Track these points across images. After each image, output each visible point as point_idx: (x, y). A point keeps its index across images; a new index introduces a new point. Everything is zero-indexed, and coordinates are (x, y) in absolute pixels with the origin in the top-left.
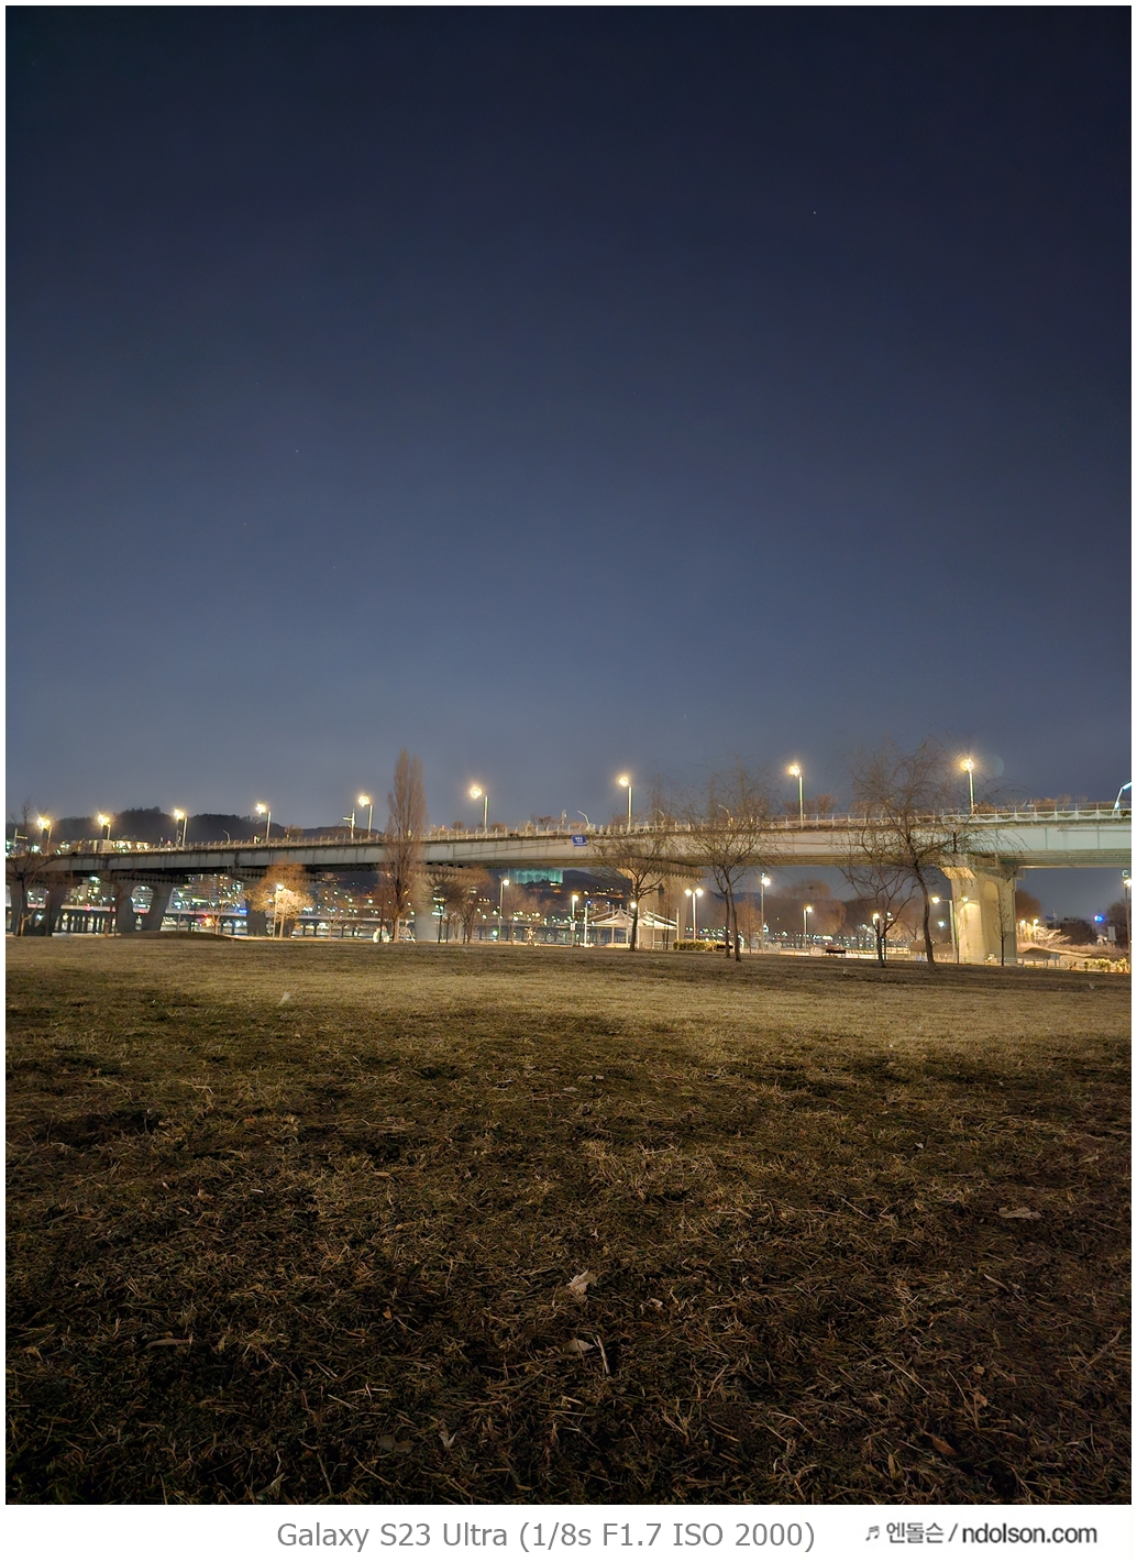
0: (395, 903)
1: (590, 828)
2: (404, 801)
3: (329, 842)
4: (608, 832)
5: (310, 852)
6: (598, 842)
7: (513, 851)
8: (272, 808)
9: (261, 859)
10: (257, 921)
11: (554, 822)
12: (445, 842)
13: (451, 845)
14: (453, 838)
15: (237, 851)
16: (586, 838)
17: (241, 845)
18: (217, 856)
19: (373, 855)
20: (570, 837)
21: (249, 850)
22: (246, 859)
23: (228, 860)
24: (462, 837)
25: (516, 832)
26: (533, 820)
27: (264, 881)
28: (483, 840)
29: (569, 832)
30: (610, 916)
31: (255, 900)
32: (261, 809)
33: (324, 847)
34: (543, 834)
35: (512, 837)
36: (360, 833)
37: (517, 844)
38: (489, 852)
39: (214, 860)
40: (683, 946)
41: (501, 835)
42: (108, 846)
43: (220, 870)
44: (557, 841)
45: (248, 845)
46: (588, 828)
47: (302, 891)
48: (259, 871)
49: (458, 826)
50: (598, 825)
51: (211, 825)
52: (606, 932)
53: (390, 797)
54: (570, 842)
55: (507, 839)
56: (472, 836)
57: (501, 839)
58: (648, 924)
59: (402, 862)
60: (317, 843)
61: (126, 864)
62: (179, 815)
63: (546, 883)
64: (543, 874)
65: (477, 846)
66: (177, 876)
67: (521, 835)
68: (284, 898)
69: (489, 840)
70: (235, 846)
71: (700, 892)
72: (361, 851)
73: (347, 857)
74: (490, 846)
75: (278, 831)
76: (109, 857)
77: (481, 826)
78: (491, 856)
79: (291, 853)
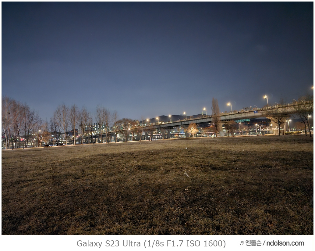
0: (216, 129)
1: (258, 109)
2: (215, 109)
3: (199, 118)
4: (263, 109)
5: (196, 121)
6: (261, 112)
7: (240, 116)
8: (186, 113)
9: (186, 123)
10: (187, 134)
11: (249, 108)
12: (224, 116)
13: (225, 116)
14: (225, 115)
15: (182, 122)
16: (257, 111)
19: (208, 120)
20: (253, 111)
21: (184, 121)
23: (180, 124)
24: (227, 114)
25: (240, 112)
26: (243, 108)
27: (189, 127)
28: (232, 114)
30: (267, 128)
31: (188, 131)
32: (184, 113)
34: (246, 111)
35: (239, 113)
36: (205, 115)
37: (240, 114)
38: (234, 117)
39: (177, 124)
40: (287, 134)
42: (159, 123)
43: (179, 126)
44: (250, 113)
46: (257, 109)
47: (197, 129)
48: (187, 125)
49: (226, 112)
50: (260, 108)
51: (176, 117)
52: (266, 132)
53: (212, 108)
54: (253, 113)
55: (238, 114)
56: (229, 114)
57: (236, 114)
58: (277, 129)
59: (216, 121)
60: (196, 119)
62: (170, 116)
63: (245, 122)
64: (245, 120)
65: (231, 116)
66: (171, 127)
67: (241, 112)
68: (193, 130)
71: (290, 121)
72: (206, 119)
73: (203, 121)
74: (234, 115)
75: (188, 117)
77: (231, 111)
78: (234, 118)
79: (192, 121)
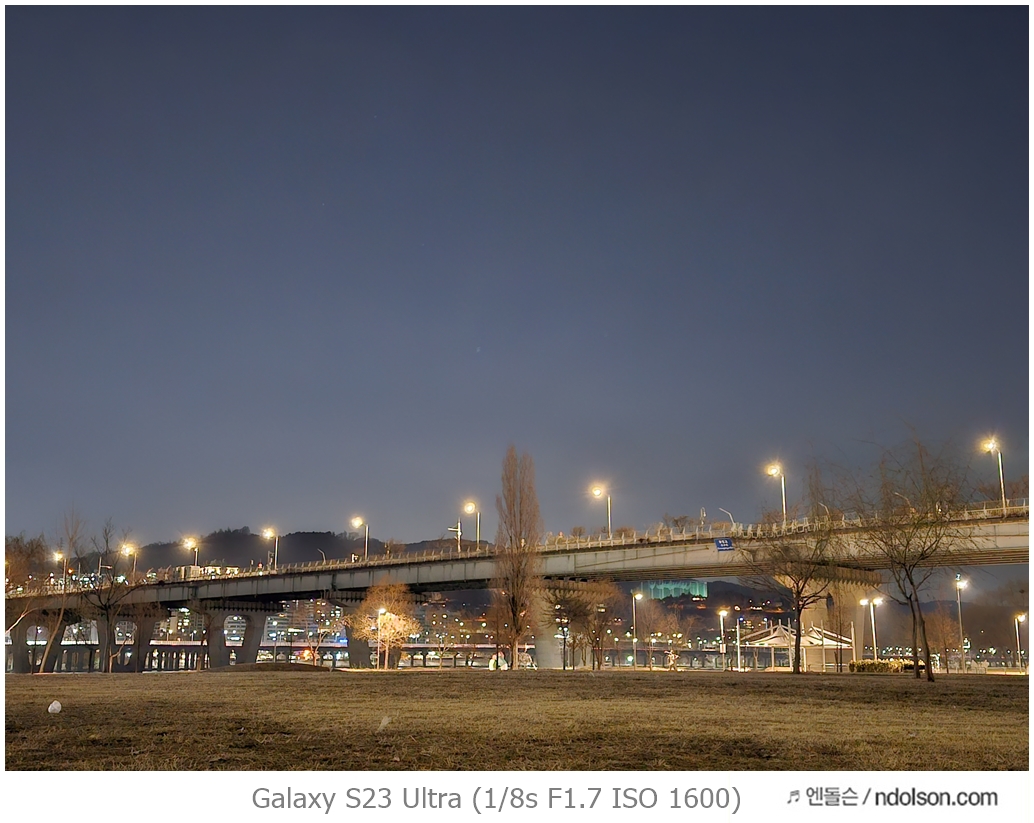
0: (512, 623)
1: (736, 528)
2: (516, 506)
3: (433, 557)
4: (759, 532)
5: (414, 570)
6: (745, 545)
7: (645, 560)
8: (368, 521)
9: (360, 579)
10: (359, 650)
11: (691, 523)
12: (564, 551)
13: (572, 555)
14: (573, 546)
15: (334, 572)
16: (732, 540)
17: (338, 565)
18: (313, 578)
19: (484, 570)
20: (712, 540)
21: (347, 570)
22: (344, 580)
23: (324, 583)
24: (584, 545)
25: (646, 536)
26: (666, 522)
27: (364, 605)
28: (608, 548)
29: (710, 534)
30: (768, 634)
31: (356, 626)
32: (357, 523)
33: (429, 562)
34: (678, 538)
35: (643, 543)
36: (467, 545)
37: (648, 551)
38: (616, 561)
39: (309, 583)
40: (862, 668)
41: (629, 541)
42: (196, 572)
43: (316, 594)
44: (696, 546)
45: (345, 565)
46: (733, 529)
47: (407, 615)
48: (358, 594)
49: (578, 532)
50: (746, 523)
51: (305, 544)
52: (764, 654)
53: (498, 501)
54: (713, 547)
55: (636, 546)
56: (594, 544)
57: (630, 546)
58: (816, 642)
59: (517, 577)
60: (421, 559)
61: (215, 591)
62: (268, 534)
63: (686, 598)
64: (683, 587)
65: (601, 555)
66: (270, 603)
67: (653, 539)
68: (387, 624)
69: (615, 548)
70: (332, 566)
71: (879, 601)
72: (470, 565)
73: (456, 572)
74: (617, 554)
75: (376, 547)
76: (197, 584)
77: (605, 531)
78: (619, 566)
79: (393, 571)
